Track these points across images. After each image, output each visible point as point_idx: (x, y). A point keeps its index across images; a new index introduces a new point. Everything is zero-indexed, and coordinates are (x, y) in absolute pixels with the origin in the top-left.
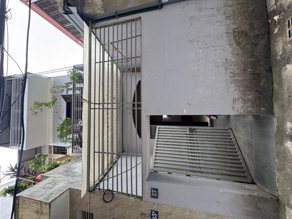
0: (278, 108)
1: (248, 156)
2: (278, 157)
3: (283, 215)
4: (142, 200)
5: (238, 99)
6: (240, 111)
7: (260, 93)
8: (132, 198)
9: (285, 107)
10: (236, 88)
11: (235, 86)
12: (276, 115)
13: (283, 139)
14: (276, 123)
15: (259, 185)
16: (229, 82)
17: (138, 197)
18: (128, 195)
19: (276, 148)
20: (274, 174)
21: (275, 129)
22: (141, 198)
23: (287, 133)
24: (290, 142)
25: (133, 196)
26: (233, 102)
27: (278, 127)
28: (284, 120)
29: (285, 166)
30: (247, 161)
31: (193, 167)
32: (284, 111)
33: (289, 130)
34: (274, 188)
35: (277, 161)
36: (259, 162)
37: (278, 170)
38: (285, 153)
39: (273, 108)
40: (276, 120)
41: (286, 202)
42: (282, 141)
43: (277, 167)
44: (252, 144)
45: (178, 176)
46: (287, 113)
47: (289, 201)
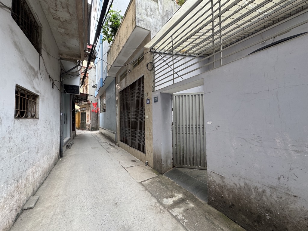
0: (211, 210)
1: (191, 172)
2: (179, 186)
3: (156, 172)
4: (152, 92)
5: (223, 182)
6: (211, 178)
7: (230, 207)
8: (152, 85)
9: (207, 214)
10: (238, 186)
11: (240, 186)
12: (206, 205)
13: (186, 196)
14: (200, 201)
15: (172, 169)
16: (247, 182)
17: (154, 88)
18: (154, 81)
19: (184, 189)
20: (173, 179)
21: (196, 197)
22: (154, 91)
23: (187, 200)
24: (181, 197)
25: (154, 85)
26: (220, 175)
27: (196, 199)
28: (198, 206)
29: (172, 186)
30: (188, 170)
31: (179, 128)
32: (205, 211)
33: (188, 202)
34: (167, 175)
35: (177, 185)
36: (183, 175)
37: (173, 182)
38: (178, 191)
39: (214, 207)
40: (203, 202)
41: (159, 176)
42: (185, 195)
43: (174, 183)
44: (197, 178)
45: (171, 116)
46: (201, 211)
47: (159, 178)
